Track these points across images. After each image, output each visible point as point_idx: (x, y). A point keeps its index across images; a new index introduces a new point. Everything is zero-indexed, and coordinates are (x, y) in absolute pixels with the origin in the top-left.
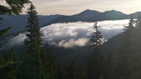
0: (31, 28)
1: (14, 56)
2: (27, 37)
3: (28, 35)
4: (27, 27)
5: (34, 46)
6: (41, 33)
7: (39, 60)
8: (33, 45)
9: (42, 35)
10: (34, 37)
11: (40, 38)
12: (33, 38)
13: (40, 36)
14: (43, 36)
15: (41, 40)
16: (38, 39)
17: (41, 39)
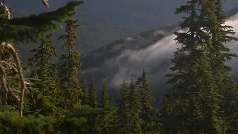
0: (193, 14)
1: (144, 101)
2: (180, 42)
3: (181, 38)
4: (179, 11)
5: (201, 74)
6: (228, 32)
7: (216, 119)
8: (196, 71)
9: (231, 38)
10: (200, 43)
11: (224, 49)
12: (199, 47)
13: (225, 40)
14: (233, 40)
15: (226, 55)
16: (217, 49)
17: (228, 50)
